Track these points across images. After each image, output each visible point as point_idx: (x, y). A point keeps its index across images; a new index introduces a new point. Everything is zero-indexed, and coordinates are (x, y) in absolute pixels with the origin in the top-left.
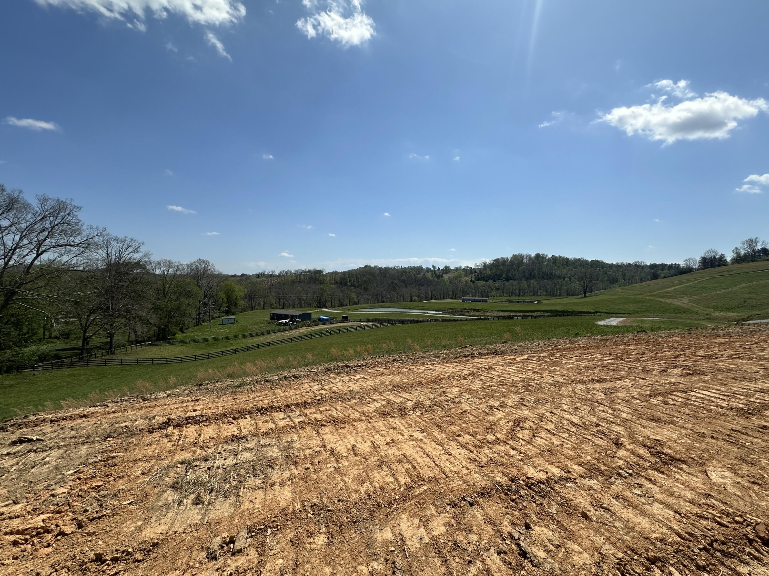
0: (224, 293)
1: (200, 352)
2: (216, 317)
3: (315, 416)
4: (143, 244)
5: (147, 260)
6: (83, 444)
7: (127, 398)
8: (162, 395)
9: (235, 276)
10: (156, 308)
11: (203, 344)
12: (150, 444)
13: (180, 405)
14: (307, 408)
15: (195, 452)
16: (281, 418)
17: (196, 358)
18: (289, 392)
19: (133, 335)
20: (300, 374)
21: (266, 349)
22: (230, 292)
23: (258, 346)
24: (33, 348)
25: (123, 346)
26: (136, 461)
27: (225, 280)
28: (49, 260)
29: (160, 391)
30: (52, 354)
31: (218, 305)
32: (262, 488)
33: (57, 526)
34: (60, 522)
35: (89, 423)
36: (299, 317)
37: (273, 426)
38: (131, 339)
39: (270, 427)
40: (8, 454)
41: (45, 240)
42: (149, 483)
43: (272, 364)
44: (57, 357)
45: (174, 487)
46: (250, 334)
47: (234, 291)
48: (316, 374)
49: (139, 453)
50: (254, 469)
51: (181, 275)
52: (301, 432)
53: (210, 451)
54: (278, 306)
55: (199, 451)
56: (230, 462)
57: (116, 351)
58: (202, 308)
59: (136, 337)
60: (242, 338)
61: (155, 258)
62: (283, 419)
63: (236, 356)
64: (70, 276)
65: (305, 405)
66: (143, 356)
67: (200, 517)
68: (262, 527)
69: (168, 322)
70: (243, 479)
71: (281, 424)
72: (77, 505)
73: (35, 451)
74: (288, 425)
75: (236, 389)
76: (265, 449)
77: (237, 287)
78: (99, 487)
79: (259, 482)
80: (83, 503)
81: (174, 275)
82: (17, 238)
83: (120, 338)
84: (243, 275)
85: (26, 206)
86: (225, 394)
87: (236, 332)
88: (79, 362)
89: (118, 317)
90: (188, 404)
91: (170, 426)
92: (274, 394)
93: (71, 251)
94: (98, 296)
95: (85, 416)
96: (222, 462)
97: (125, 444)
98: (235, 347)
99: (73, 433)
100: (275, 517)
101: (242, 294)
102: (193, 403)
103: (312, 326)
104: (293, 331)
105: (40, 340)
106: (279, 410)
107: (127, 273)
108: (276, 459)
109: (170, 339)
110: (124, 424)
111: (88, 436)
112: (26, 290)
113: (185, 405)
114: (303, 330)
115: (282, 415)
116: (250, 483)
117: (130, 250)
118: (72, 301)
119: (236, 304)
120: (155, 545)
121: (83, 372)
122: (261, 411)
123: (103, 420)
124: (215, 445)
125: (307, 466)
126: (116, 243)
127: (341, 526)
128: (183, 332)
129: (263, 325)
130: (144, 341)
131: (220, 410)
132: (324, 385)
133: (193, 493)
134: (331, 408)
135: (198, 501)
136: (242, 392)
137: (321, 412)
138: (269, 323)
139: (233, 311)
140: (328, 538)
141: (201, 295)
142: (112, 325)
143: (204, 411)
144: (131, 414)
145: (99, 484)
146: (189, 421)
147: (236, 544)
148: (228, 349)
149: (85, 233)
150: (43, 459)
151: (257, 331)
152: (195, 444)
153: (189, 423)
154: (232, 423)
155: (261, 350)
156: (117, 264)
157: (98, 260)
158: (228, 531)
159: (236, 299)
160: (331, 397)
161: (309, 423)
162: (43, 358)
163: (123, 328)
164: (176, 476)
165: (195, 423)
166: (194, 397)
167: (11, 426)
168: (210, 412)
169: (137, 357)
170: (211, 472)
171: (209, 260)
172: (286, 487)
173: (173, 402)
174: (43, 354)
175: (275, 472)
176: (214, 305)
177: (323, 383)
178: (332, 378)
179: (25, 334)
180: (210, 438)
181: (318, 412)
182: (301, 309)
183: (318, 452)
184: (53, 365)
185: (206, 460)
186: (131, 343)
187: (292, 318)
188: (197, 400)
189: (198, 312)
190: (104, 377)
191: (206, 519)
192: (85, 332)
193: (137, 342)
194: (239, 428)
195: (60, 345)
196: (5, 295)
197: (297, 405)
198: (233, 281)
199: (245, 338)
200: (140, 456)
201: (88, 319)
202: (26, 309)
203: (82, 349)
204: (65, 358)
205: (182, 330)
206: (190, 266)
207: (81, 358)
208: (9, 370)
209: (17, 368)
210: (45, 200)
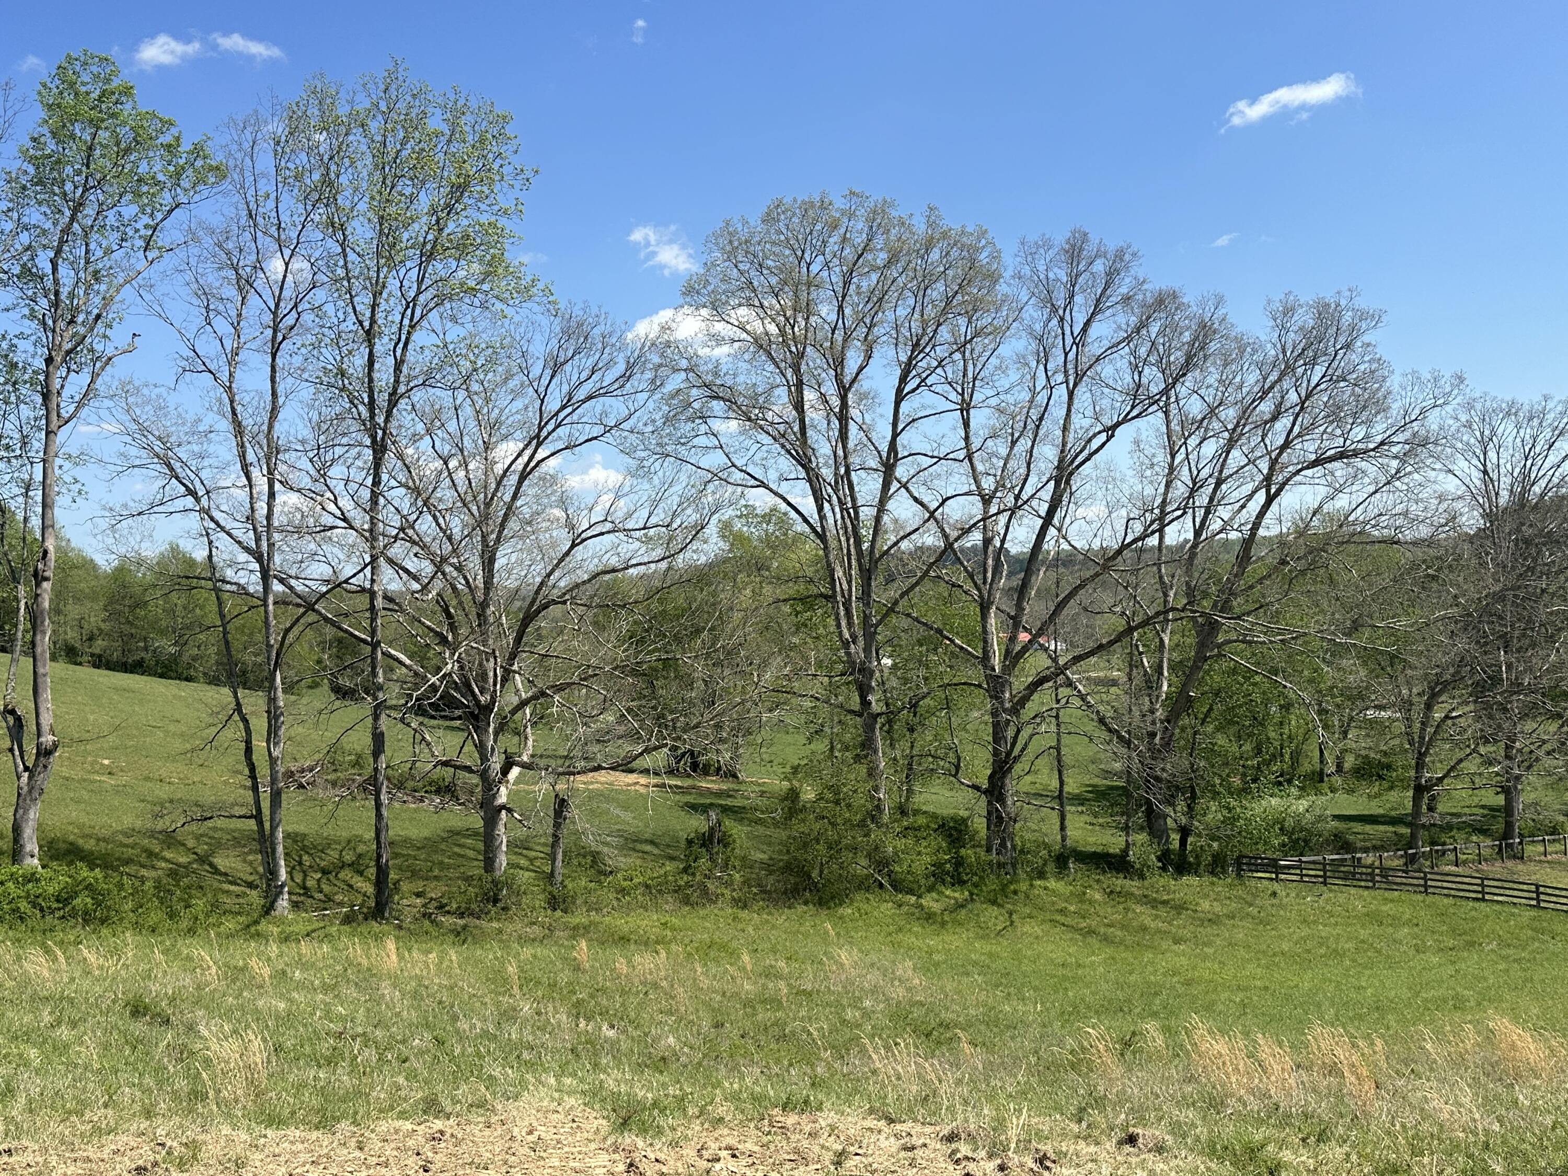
25: (1552, 831)
28: (1301, 511)
30: (1327, 829)
41: (1287, 445)
44: (1342, 844)
57: (1529, 849)
83: (1542, 796)
85: (1241, 344)
88: (1402, 872)
93: (1361, 472)
121: (1408, 913)
126: (1511, 427)
142: (1511, 747)
149: (1396, 408)
156: (1521, 503)
157: (1454, 500)
162: (1302, 840)
174: (1298, 827)
184: (1329, 869)
190: (1472, 944)
192: (1420, 766)
195: (1349, 799)
201: (1427, 715)
203: (1413, 824)
204: (1366, 850)
207: (1412, 859)
208: (1217, 865)
209: (1238, 863)
210: (1289, 311)
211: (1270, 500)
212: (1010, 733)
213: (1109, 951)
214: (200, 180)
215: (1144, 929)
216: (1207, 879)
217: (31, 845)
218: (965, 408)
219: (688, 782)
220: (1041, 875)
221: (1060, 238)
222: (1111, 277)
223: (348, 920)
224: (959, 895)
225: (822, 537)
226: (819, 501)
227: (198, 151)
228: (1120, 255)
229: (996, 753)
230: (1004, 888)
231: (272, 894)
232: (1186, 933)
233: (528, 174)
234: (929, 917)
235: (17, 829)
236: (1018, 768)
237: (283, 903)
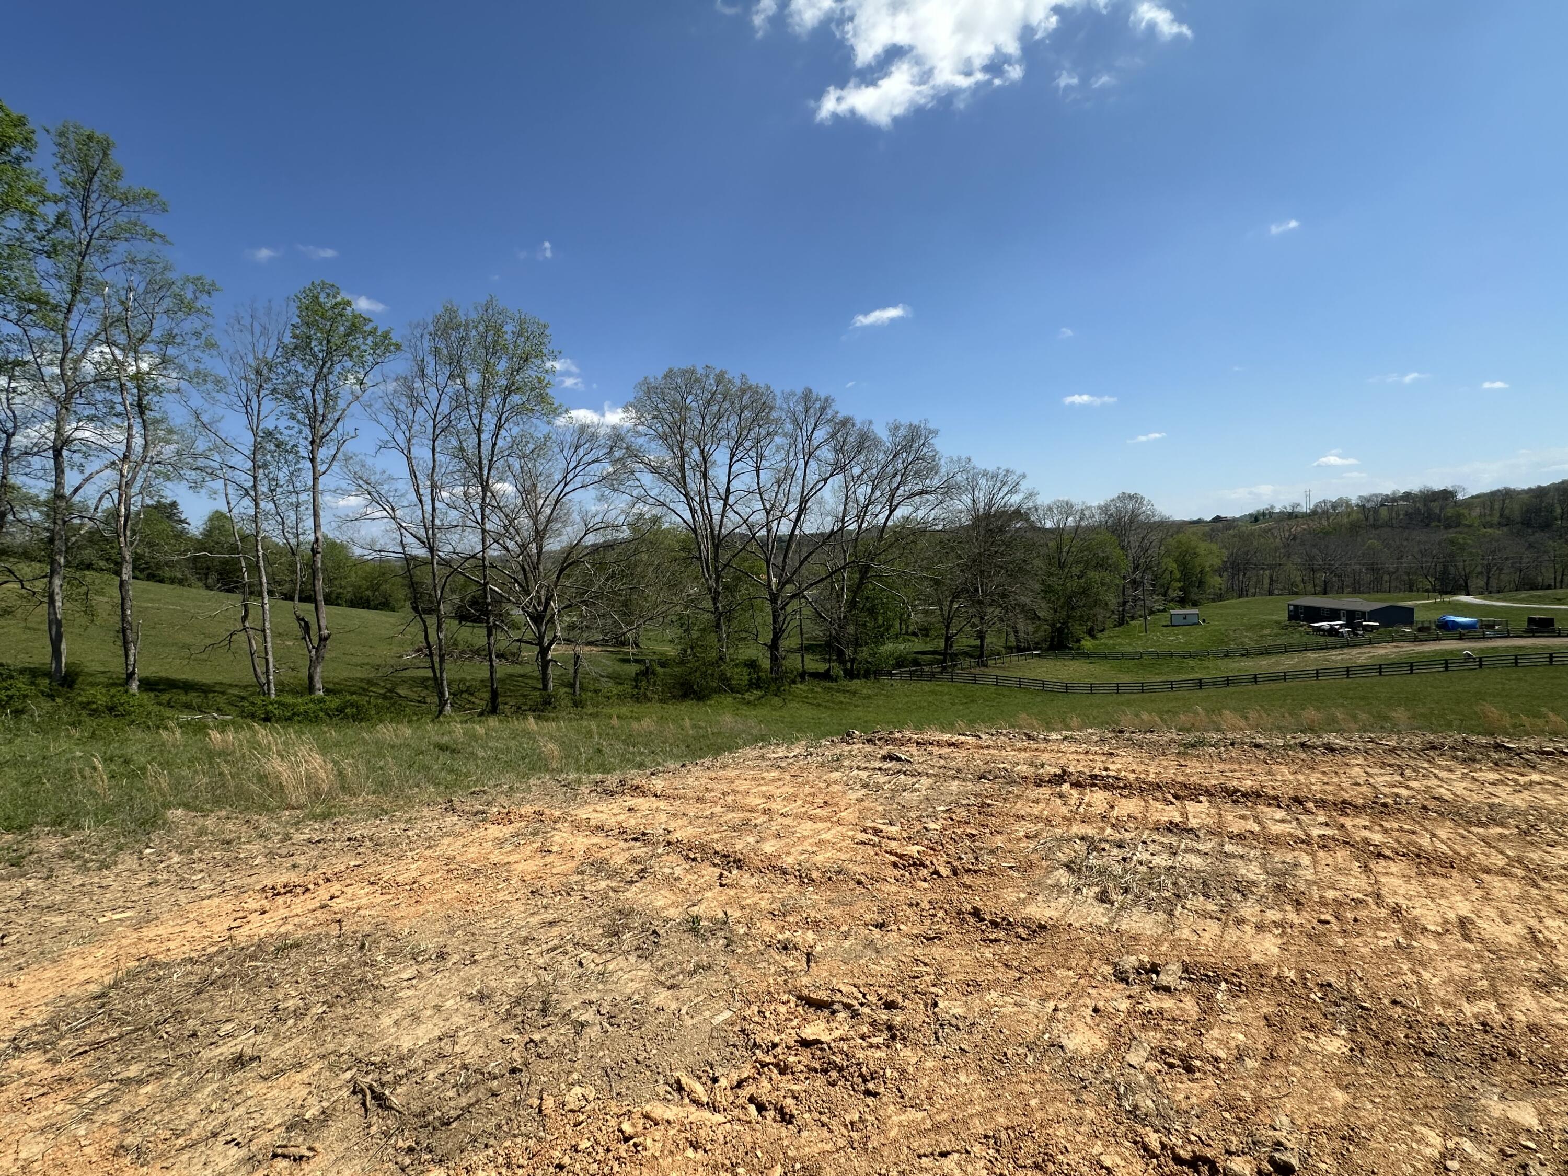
0: (1176, 561)
1: (1126, 678)
2: (1159, 611)
3: (1367, 834)
4: (1024, 476)
5: (1031, 504)
6: (954, 778)
7: (1004, 732)
8: (1054, 736)
9: (1199, 522)
10: (1048, 590)
11: (1133, 662)
12: (1037, 802)
13: (1082, 756)
14: (1347, 815)
15: (1103, 829)
16: (1278, 818)
17: (1118, 689)
18: (1309, 775)
19: (1012, 638)
20: (1344, 743)
21: (1273, 686)
22: (1188, 558)
23: (1255, 679)
24: (889, 646)
25: (998, 654)
26: (1019, 818)
27: (1177, 533)
28: (903, 517)
29: (1053, 730)
30: (910, 657)
31: (1162, 586)
32: (1219, 920)
33: (932, 863)
34: (935, 861)
35: (959, 756)
36: (1373, 615)
37: (1256, 828)
38: (1009, 644)
39: (1248, 828)
40: (880, 769)
41: (898, 488)
42: (1035, 850)
43: (1289, 721)
44: (916, 663)
45: (1069, 867)
46: (1236, 650)
47: (1196, 555)
48: (1393, 750)
49: (1022, 808)
50: (1204, 883)
51: (1087, 528)
52: (1321, 854)
53: (1128, 836)
54: (1310, 587)
55: (1109, 831)
56: (1161, 861)
57: (989, 662)
58: (1129, 592)
59: (1018, 640)
60: (1217, 658)
61: (1044, 500)
62: (1282, 821)
63: (1200, 693)
64: (928, 541)
65: (1344, 806)
66: (1029, 675)
67: (1106, 920)
68: (1211, 974)
69: (1069, 617)
70: (1182, 893)
71: (1277, 829)
72: (951, 848)
73: (905, 773)
74: (1290, 835)
75: (1187, 749)
76: (1233, 861)
77: (1202, 547)
78: (974, 836)
79: (1211, 907)
80: (957, 849)
81: (1077, 528)
82: (869, 490)
83: (994, 640)
84: (1218, 519)
85: (877, 442)
86: (1164, 754)
87: (1202, 644)
88: (942, 673)
89: (991, 605)
90: (1096, 757)
91: (1065, 781)
92: (1269, 773)
93: (928, 500)
94: (962, 571)
95: (953, 744)
96: (1146, 856)
97: (1004, 792)
98: (1198, 676)
99: (942, 762)
100: (1238, 970)
101: (1217, 562)
102: (1104, 758)
103: (1415, 640)
104: (1354, 651)
105: (897, 636)
106: (1275, 801)
107: (1001, 530)
108: (1253, 883)
109: (1071, 649)
110: (1002, 766)
111: (959, 770)
112: (880, 563)
113: (1091, 757)
114: (1385, 651)
115: (1280, 814)
116: (1195, 903)
117: (1005, 489)
118: (931, 579)
119: (1201, 584)
120: (1042, 927)
121: (946, 690)
122: (1233, 795)
123: (976, 756)
124: (1137, 828)
125: (1323, 917)
126: (984, 481)
127: (1387, 1043)
128: (1093, 637)
129: (1267, 631)
130: (1029, 649)
131: (1151, 778)
132: (1409, 779)
133: (1097, 885)
134: (1417, 828)
135: (1103, 898)
136: (1198, 756)
137: (1385, 831)
138: (1286, 627)
139: (1194, 597)
140: (1352, 1050)
141: (1126, 566)
142: (982, 618)
143: (1123, 773)
144: (1010, 754)
145: (974, 832)
146: (1094, 781)
147: (1162, 976)
148: (1184, 677)
149: (943, 471)
150: (913, 784)
151: (1253, 644)
152: (1104, 818)
153: (1096, 785)
154: (1172, 803)
155: (1263, 687)
156: (987, 515)
157: (961, 512)
158: (1150, 956)
159: (1201, 572)
160: (1424, 807)
161: (1347, 843)
162: (900, 662)
163: (998, 624)
164: (1073, 854)
165: (1105, 788)
166: (1106, 749)
167: (879, 739)
168: (1132, 777)
169: (1019, 675)
170: (1128, 866)
171: (1141, 493)
172: (1268, 935)
173: (1073, 749)
174: (900, 656)
175: (1249, 904)
176: (1153, 585)
177: (1408, 773)
178: (1441, 767)
179: (880, 627)
180: (1129, 816)
181: (1377, 828)
182: (1379, 596)
183: (1359, 902)
184: (912, 674)
185: (1120, 846)
186: (1010, 650)
187: (1352, 617)
188: (1112, 754)
189: (1121, 600)
190: (973, 701)
191: (1116, 926)
192: (948, 627)
193: (1019, 649)
194: (1185, 814)
195: (918, 645)
196: (860, 572)
197: (1321, 804)
198: (1194, 533)
199: (1222, 658)
200: (1022, 812)
201: (951, 607)
202: (882, 590)
203: (944, 654)
204: (925, 665)
205: (1091, 633)
206: (1104, 509)
207: (944, 668)
208: (866, 676)
209: (875, 673)
210: (897, 428)
211: (891, 512)
212: (781, 619)
213: (829, 713)
214: (387, 350)
215: (841, 702)
216: (863, 681)
217: (319, 685)
218: (758, 470)
219: (617, 649)
220: (794, 682)
221: (799, 391)
222: (823, 409)
223: (481, 714)
224: (759, 693)
225: (695, 531)
226: (693, 512)
227: (386, 336)
228: (826, 400)
229: (774, 628)
230: (778, 689)
231: (442, 704)
232: (859, 702)
233: (556, 353)
234: (749, 703)
235: (311, 678)
236: (785, 635)
237: (448, 708)
